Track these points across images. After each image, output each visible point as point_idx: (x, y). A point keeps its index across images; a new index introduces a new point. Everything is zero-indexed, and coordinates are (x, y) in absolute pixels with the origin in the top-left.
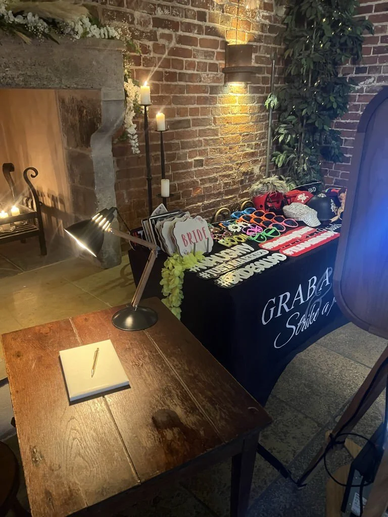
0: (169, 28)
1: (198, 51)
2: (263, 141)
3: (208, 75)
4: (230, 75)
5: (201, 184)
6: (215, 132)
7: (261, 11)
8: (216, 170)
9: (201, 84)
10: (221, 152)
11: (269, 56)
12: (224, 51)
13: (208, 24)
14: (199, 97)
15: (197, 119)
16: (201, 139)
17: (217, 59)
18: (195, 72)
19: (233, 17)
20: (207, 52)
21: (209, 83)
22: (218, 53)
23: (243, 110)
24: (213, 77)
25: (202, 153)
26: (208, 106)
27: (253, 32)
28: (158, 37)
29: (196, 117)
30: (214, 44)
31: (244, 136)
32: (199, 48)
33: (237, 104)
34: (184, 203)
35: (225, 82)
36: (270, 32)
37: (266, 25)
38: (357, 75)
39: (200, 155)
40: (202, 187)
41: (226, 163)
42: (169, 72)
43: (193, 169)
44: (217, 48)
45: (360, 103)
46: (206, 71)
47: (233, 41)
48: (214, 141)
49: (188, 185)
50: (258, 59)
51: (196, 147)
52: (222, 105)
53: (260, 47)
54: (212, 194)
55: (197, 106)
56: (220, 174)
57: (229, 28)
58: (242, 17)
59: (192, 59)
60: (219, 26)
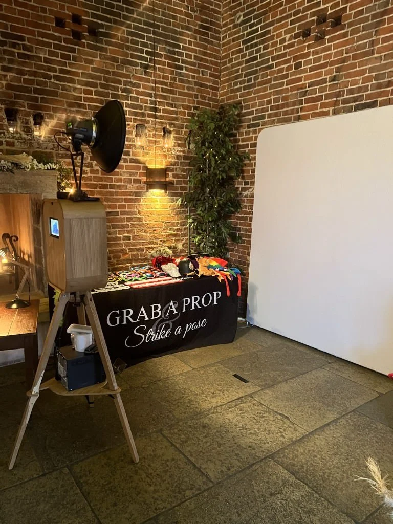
1: (124, 172)
2: (185, 227)
3: (132, 185)
4: (150, 185)
5: (129, 252)
6: (140, 220)
7: (175, 148)
8: (143, 244)
9: (127, 190)
10: (145, 232)
11: (185, 174)
12: (145, 172)
13: (131, 157)
14: (125, 199)
15: (125, 211)
16: (128, 223)
17: (140, 176)
18: (123, 184)
19: (152, 152)
20: (130, 172)
21: (133, 190)
22: (140, 173)
23: (164, 206)
24: (137, 187)
25: (129, 232)
26: (133, 203)
27: (170, 160)
28: (93, 166)
29: (123, 210)
30: (139, 168)
31: (166, 223)
32: (125, 170)
33: (158, 203)
34: (115, 263)
35: (147, 189)
36: (184, 160)
37: (180, 156)
38: (245, 186)
39: (128, 233)
40: (130, 253)
41: (151, 239)
42: (102, 184)
43: (122, 242)
44: (139, 170)
45: (247, 204)
46: (131, 183)
47: (151, 166)
48: (139, 225)
49: (117, 251)
50: (174, 176)
51: (124, 227)
52: (145, 203)
53: (176, 168)
54: (139, 259)
55: (125, 203)
56: (146, 246)
57: (149, 159)
58: (159, 152)
59: (120, 177)
60: (141, 158)
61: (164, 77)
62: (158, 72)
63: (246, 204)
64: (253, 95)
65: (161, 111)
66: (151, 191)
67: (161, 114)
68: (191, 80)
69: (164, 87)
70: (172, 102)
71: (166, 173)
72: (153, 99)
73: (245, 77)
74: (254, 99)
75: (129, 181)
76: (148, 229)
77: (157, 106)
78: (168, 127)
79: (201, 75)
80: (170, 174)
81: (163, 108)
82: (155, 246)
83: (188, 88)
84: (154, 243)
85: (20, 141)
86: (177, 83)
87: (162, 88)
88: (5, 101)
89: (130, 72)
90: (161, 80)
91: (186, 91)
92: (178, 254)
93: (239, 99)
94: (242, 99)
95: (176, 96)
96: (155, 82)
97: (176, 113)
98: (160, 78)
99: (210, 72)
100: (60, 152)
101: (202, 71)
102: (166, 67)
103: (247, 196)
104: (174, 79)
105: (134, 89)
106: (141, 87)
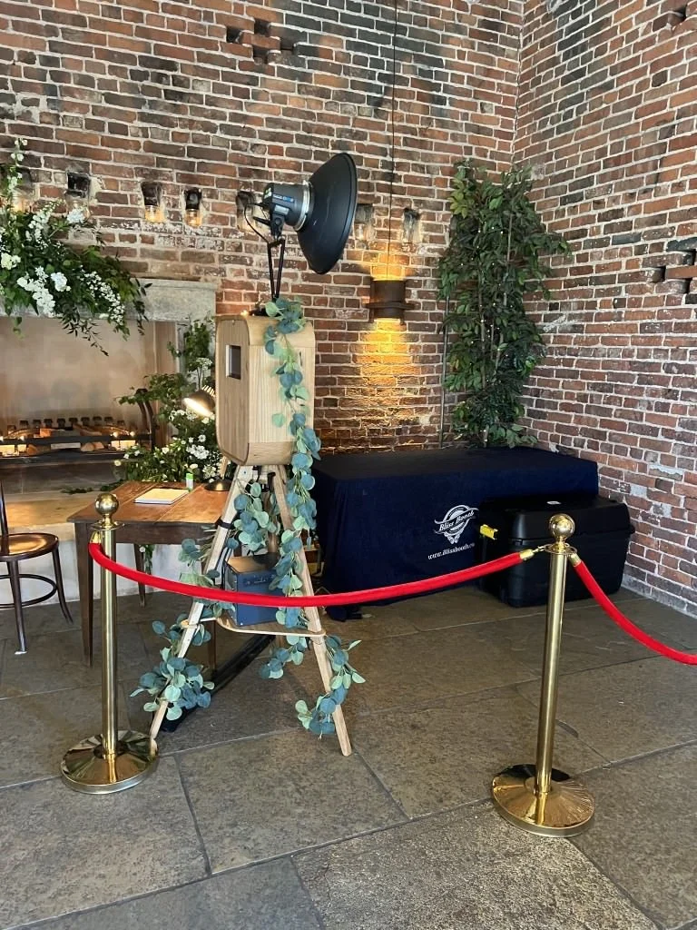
0: (294, 268)
1: (330, 287)
2: (436, 386)
3: (345, 311)
4: (376, 311)
5: (333, 426)
6: (355, 371)
7: (425, 244)
8: (358, 413)
9: (335, 319)
10: (364, 393)
11: (439, 290)
12: (369, 287)
13: (345, 261)
14: (330, 333)
15: (329, 356)
16: (334, 376)
17: (358, 295)
18: (328, 308)
19: (382, 253)
20: (341, 288)
21: (346, 319)
22: (358, 289)
23: (398, 348)
24: (353, 313)
25: (334, 391)
26: (344, 342)
27: (414, 266)
29: (327, 353)
30: (357, 281)
31: (401, 378)
32: (332, 284)
33: (389, 342)
35: (371, 318)
36: (439, 265)
37: (433, 259)
38: (552, 312)
39: (332, 394)
40: (336, 429)
41: (373, 406)
43: (322, 408)
44: (358, 284)
46: (342, 306)
47: (378, 277)
48: (354, 380)
50: (421, 295)
51: (327, 384)
52: (366, 343)
53: (425, 281)
54: (350, 440)
55: (330, 342)
56: (363, 418)
57: (376, 264)
58: (395, 252)
59: (323, 295)
60: (362, 263)
61: (409, 119)
62: (399, 110)
63: (551, 345)
64: (573, 142)
65: (402, 179)
66: (377, 321)
67: (402, 184)
68: (460, 121)
69: (409, 136)
70: (423, 163)
71: (405, 290)
72: (388, 159)
73: (560, 110)
74: (575, 149)
75: (340, 303)
76: (368, 389)
77: (395, 172)
78: (413, 207)
79: (479, 112)
80: (414, 291)
81: (406, 173)
82: (379, 418)
83: (454, 137)
84: (376, 413)
85: (163, 235)
86: (434, 128)
87: (405, 138)
88: (142, 170)
89: (350, 113)
90: (405, 124)
91: (449, 142)
92: (421, 434)
93: (548, 151)
94: (553, 150)
95: (430, 152)
96: (393, 129)
97: (429, 182)
98: (402, 120)
99: (497, 105)
100: (225, 253)
101: (481, 104)
102: (415, 101)
103: (553, 331)
104: (429, 121)
105: (355, 142)
106: (368, 138)
